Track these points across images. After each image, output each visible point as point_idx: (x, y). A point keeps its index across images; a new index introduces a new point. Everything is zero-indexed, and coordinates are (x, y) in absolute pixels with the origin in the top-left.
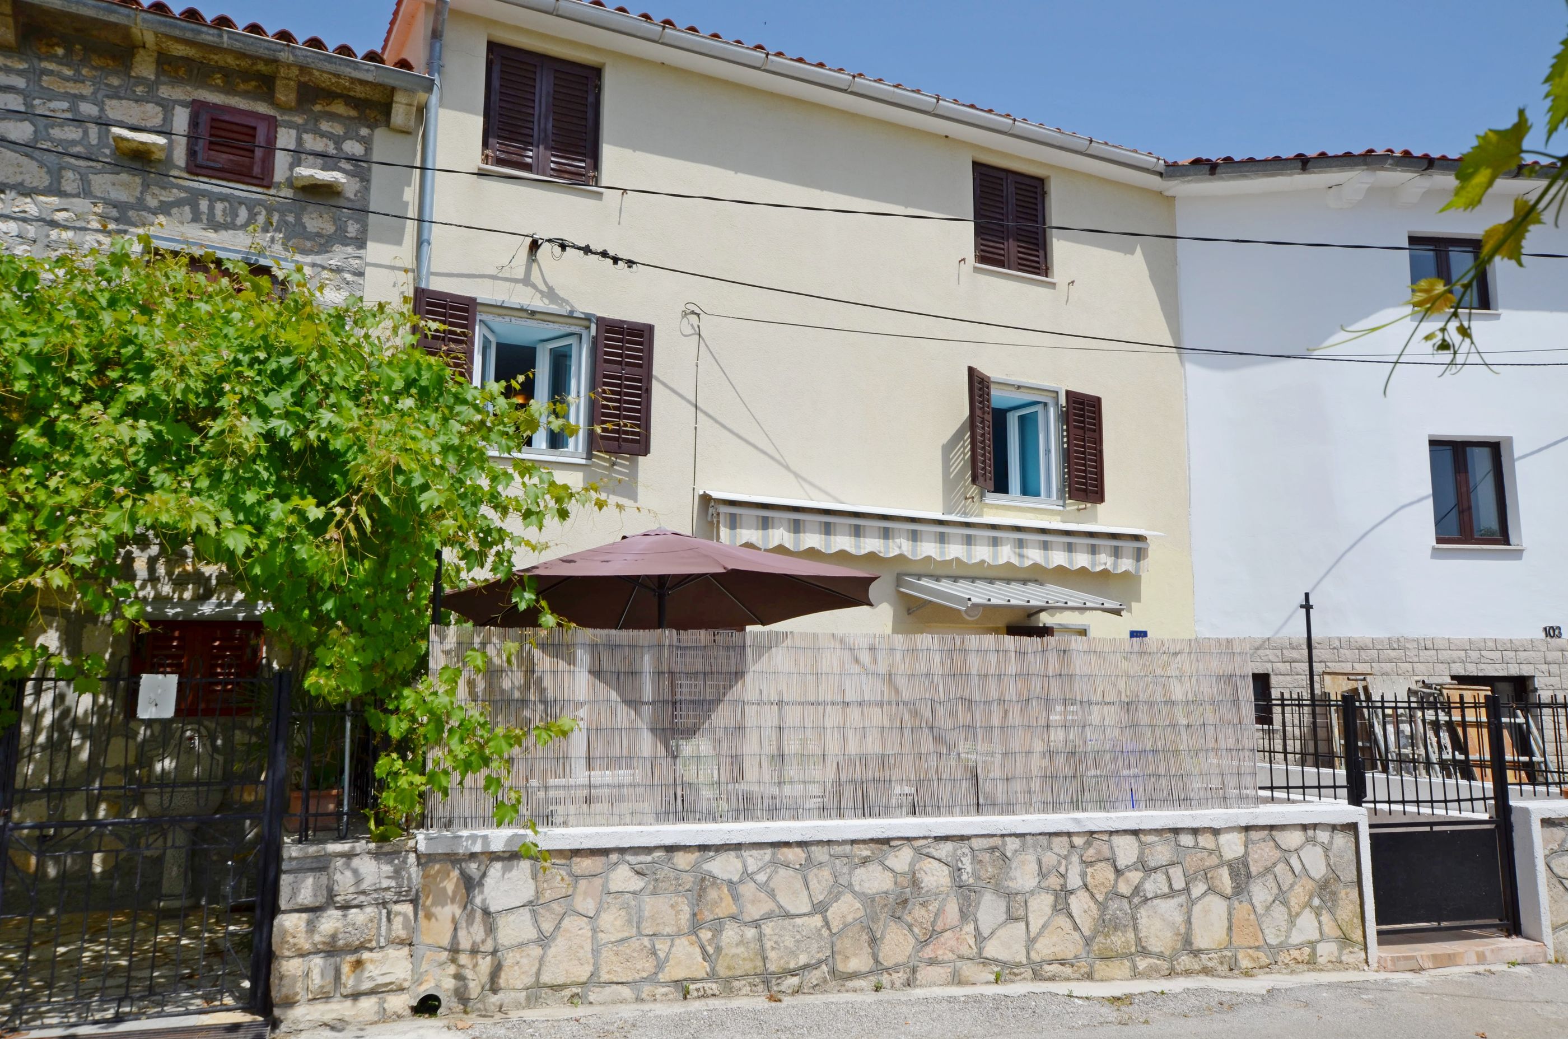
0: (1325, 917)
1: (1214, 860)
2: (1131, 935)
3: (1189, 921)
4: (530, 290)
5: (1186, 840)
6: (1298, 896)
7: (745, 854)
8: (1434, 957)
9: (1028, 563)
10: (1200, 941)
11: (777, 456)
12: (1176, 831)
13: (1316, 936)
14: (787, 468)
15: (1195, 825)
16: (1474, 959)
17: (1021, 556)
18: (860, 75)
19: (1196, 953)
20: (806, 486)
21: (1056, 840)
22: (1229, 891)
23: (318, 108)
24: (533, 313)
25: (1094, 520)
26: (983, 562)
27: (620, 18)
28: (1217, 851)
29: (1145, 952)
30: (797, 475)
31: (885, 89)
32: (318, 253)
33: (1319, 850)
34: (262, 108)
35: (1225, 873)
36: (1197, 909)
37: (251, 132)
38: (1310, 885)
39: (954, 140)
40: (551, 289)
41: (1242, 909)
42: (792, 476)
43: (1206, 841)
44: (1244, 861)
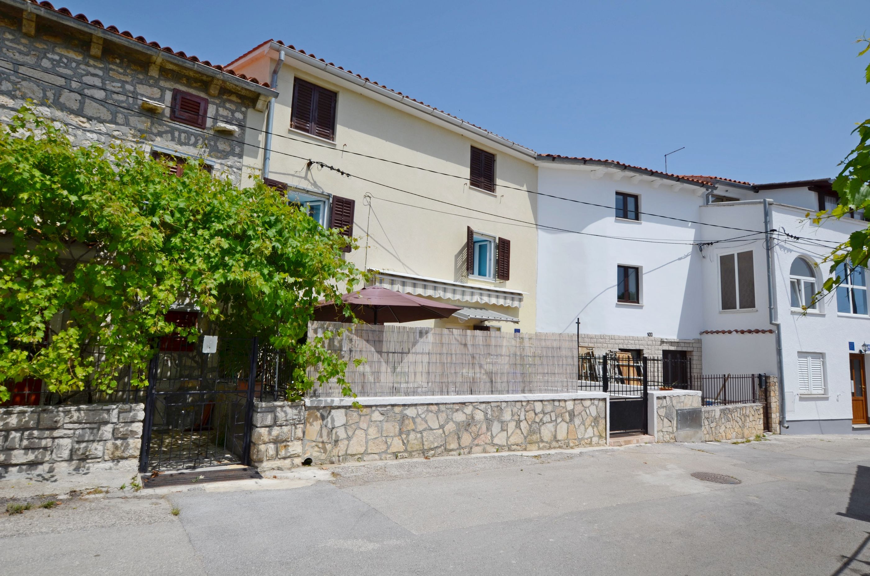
0: (595, 429)
1: (564, 410)
2: (538, 436)
3: (556, 431)
4: (307, 182)
5: (557, 403)
6: (588, 422)
7: (418, 407)
8: (625, 441)
9: (483, 302)
10: (559, 437)
11: (396, 256)
12: (554, 400)
13: (592, 435)
14: (400, 260)
15: (560, 399)
16: (636, 442)
17: (481, 299)
18: (436, 109)
19: (557, 441)
20: (407, 269)
21: (517, 403)
22: (568, 421)
23: (225, 97)
24: (308, 191)
25: (505, 287)
26: (467, 301)
27: (339, 71)
28: (565, 407)
29: (542, 441)
30: (403, 264)
31: (444, 115)
32: (223, 159)
33: (595, 407)
34: (203, 95)
35: (567, 414)
36: (558, 426)
37: (198, 105)
38: (592, 418)
39: (465, 137)
40: (315, 182)
41: (572, 426)
42: (401, 264)
43: (562, 404)
44: (573, 411)
